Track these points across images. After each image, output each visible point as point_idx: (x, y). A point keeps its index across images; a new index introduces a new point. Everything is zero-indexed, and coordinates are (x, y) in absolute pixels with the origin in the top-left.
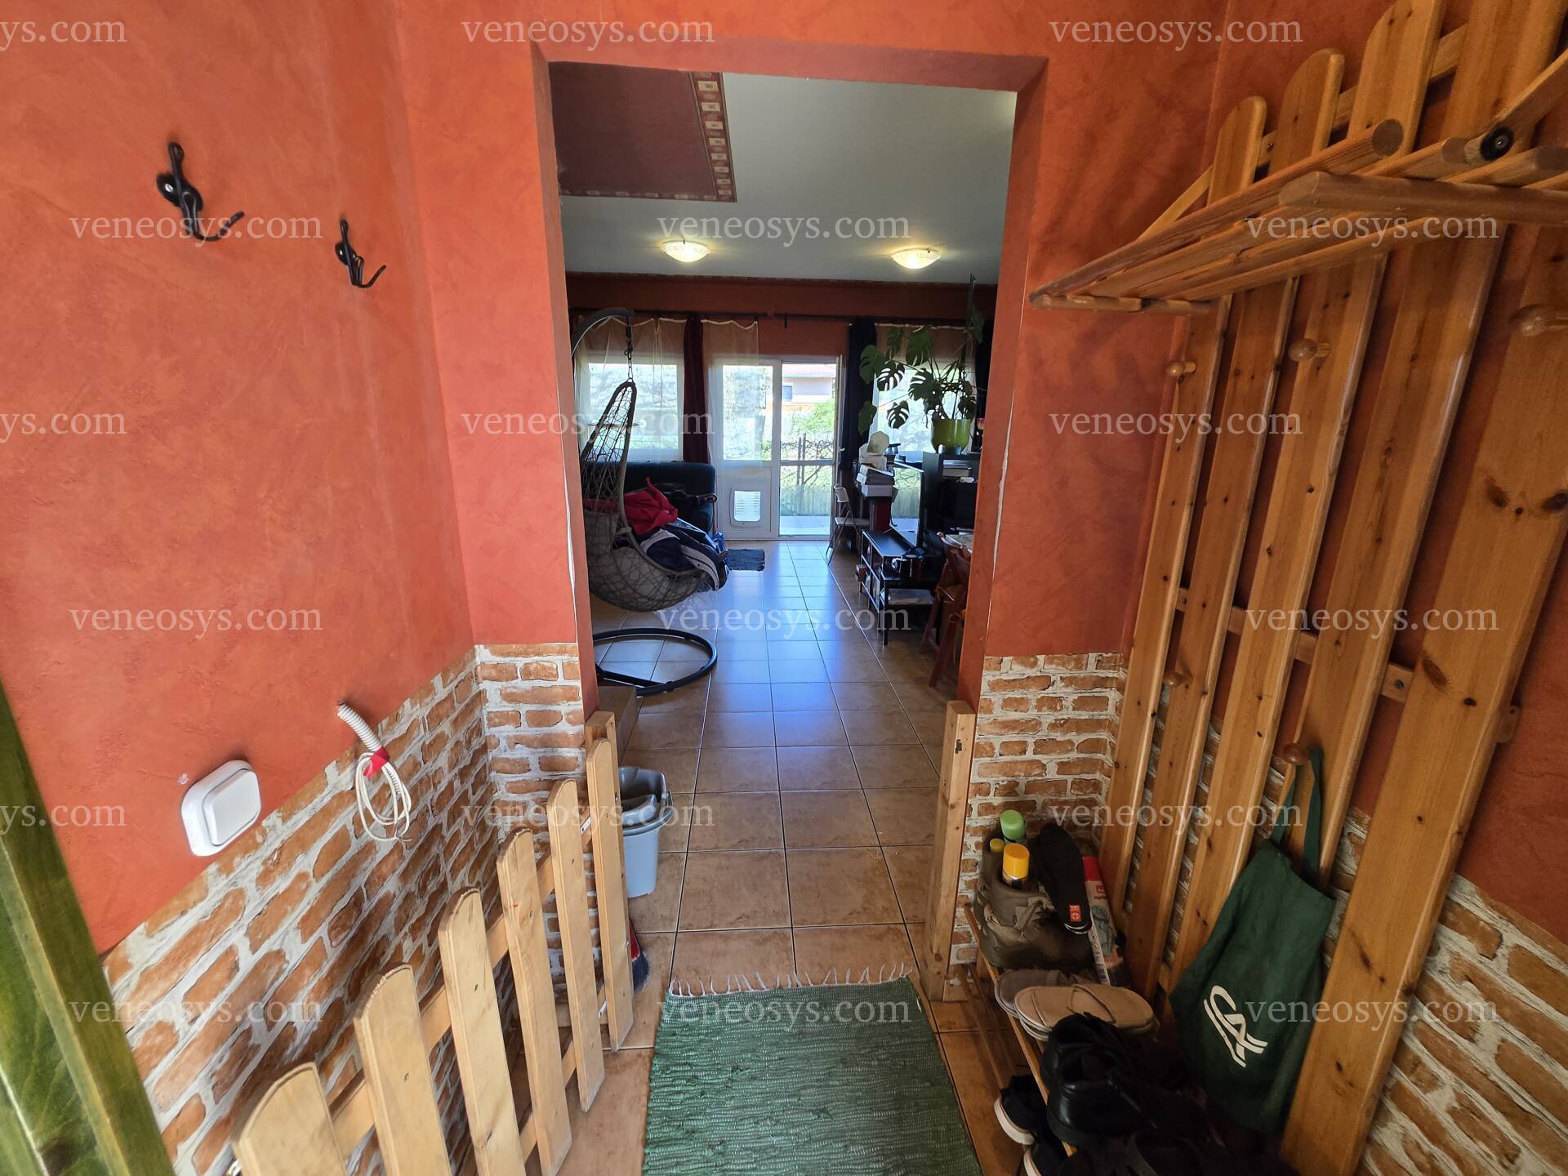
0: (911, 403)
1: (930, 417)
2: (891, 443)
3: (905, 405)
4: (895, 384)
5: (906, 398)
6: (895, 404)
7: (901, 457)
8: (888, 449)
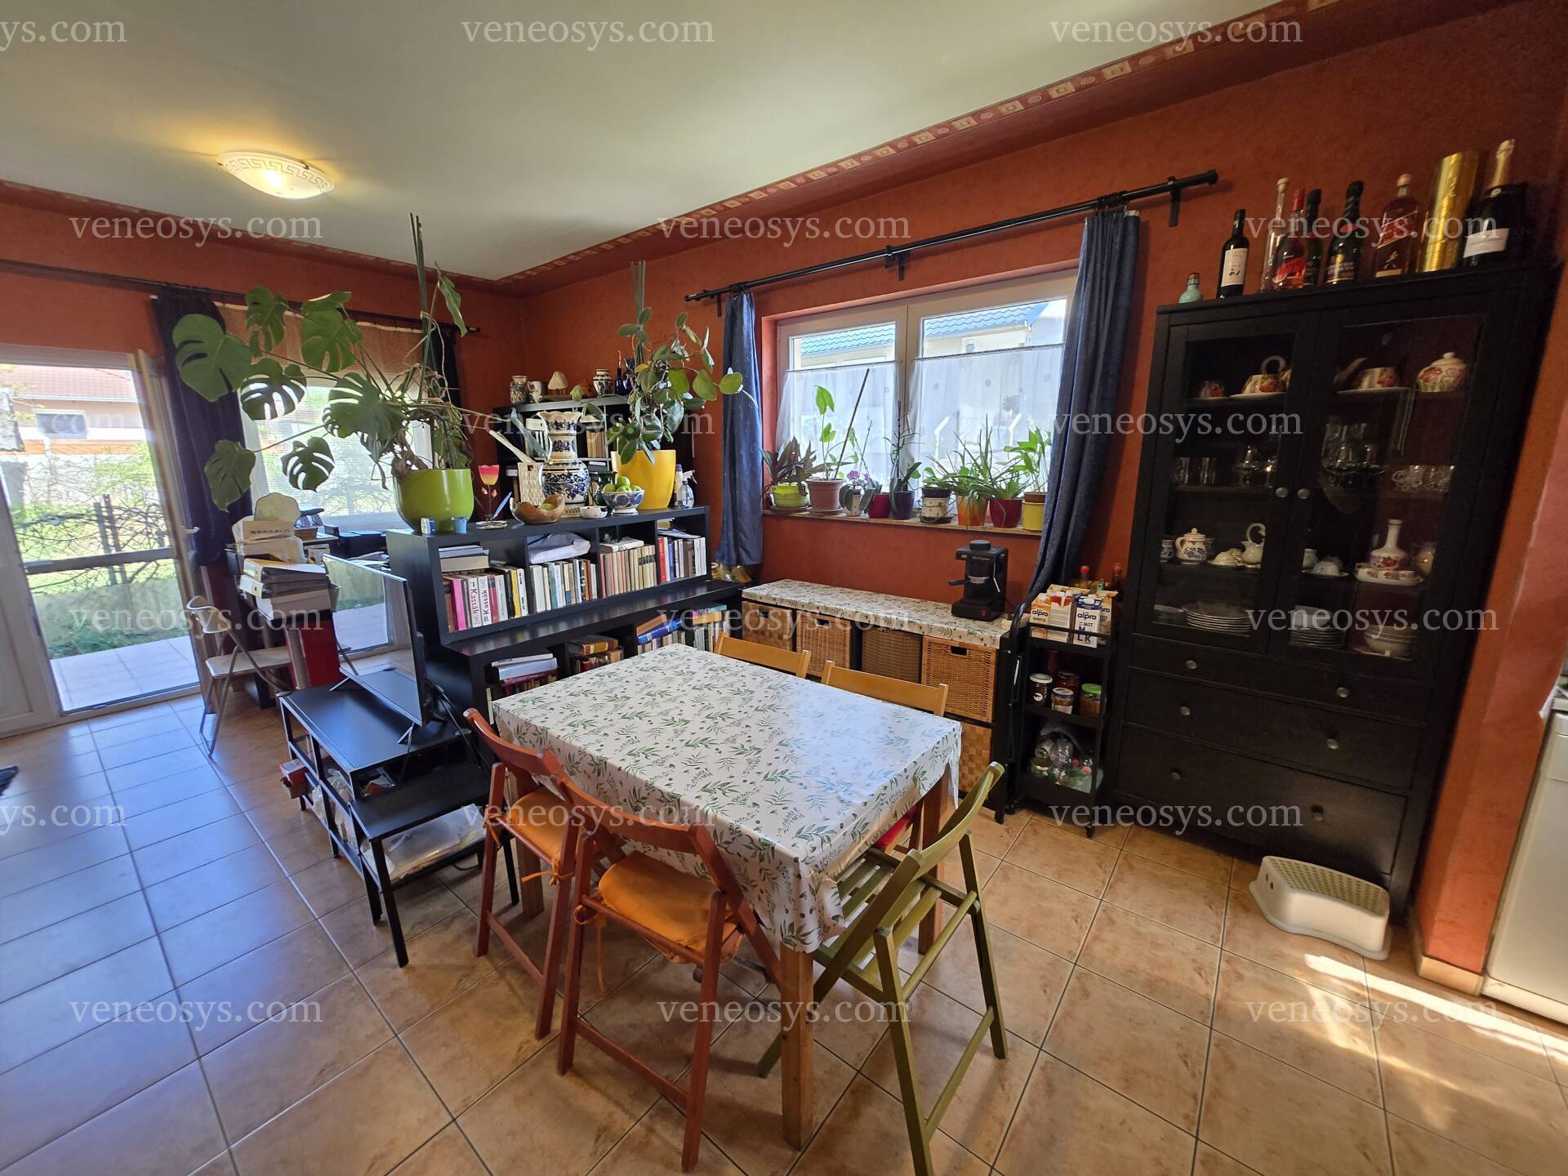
0: (333, 441)
1: (388, 470)
2: (303, 508)
3: (320, 446)
4: (290, 406)
5: (320, 433)
6: (297, 444)
7: (327, 530)
8: (299, 522)
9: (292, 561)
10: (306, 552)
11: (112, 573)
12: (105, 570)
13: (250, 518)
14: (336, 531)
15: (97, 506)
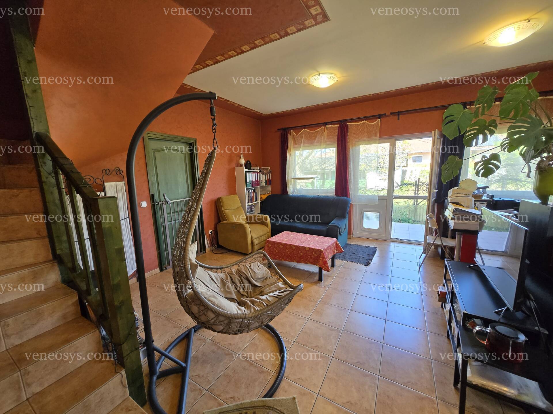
0: (503, 154)
2: (479, 186)
3: (496, 157)
6: (484, 157)
7: (488, 196)
8: (476, 191)
9: (468, 207)
10: (475, 204)
11: (414, 201)
12: (413, 200)
13: (456, 188)
14: (492, 197)
15: (416, 181)
